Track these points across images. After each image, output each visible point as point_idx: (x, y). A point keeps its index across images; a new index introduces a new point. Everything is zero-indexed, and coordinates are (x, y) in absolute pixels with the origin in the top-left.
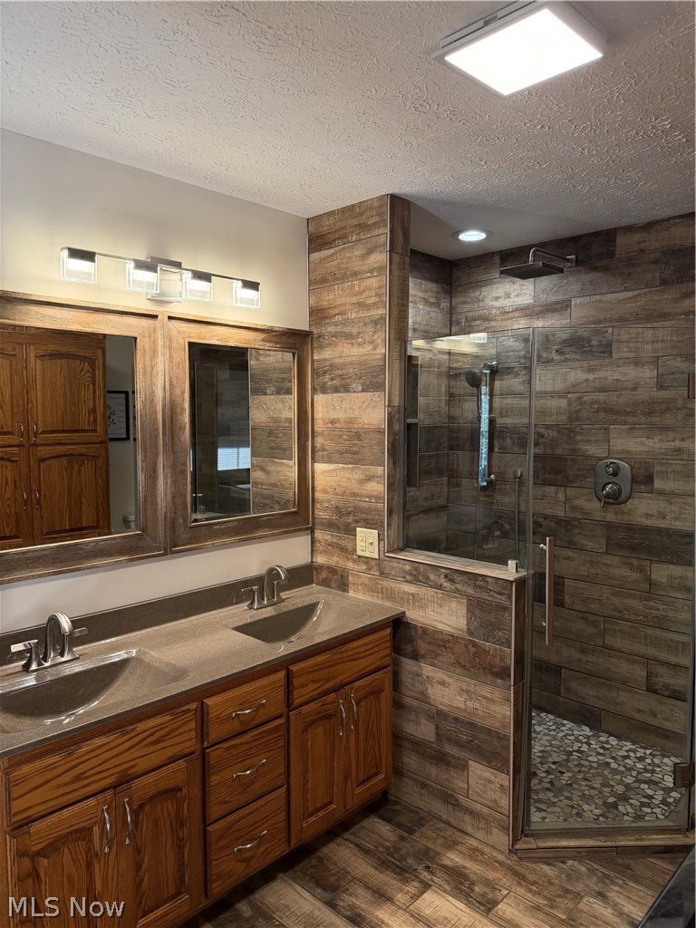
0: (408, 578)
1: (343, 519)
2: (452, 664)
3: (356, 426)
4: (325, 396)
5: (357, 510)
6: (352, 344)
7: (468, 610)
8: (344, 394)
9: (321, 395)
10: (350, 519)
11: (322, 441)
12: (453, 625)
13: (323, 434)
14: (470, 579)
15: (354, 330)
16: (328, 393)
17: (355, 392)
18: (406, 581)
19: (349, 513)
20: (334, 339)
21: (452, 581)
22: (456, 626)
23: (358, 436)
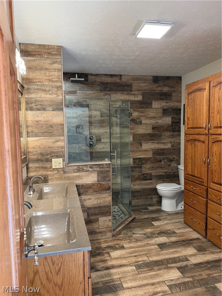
0: (76, 171)
1: (45, 157)
2: (93, 192)
3: (50, 123)
4: (32, 112)
5: (51, 153)
6: (46, 93)
7: (98, 175)
8: (43, 112)
9: (30, 111)
10: (49, 156)
11: (32, 129)
12: (93, 181)
13: (32, 126)
14: (98, 166)
15: (47, 89)
16: (34, 111)
17: (49, 111)
18: (75, 172)
19: (48, 154)
20: (37, 91)
21: (92, 168)
22: (94, 181)
23: (51, 127)
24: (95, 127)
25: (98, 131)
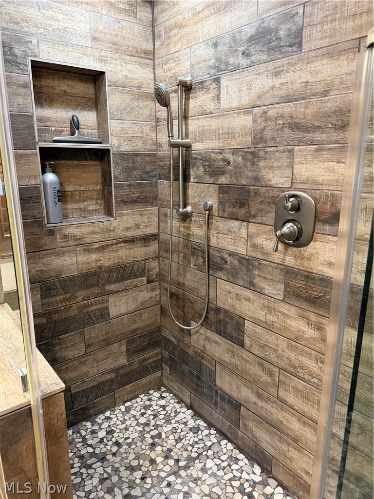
24: (317, 150)
25: (330, 170)
